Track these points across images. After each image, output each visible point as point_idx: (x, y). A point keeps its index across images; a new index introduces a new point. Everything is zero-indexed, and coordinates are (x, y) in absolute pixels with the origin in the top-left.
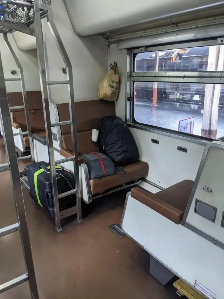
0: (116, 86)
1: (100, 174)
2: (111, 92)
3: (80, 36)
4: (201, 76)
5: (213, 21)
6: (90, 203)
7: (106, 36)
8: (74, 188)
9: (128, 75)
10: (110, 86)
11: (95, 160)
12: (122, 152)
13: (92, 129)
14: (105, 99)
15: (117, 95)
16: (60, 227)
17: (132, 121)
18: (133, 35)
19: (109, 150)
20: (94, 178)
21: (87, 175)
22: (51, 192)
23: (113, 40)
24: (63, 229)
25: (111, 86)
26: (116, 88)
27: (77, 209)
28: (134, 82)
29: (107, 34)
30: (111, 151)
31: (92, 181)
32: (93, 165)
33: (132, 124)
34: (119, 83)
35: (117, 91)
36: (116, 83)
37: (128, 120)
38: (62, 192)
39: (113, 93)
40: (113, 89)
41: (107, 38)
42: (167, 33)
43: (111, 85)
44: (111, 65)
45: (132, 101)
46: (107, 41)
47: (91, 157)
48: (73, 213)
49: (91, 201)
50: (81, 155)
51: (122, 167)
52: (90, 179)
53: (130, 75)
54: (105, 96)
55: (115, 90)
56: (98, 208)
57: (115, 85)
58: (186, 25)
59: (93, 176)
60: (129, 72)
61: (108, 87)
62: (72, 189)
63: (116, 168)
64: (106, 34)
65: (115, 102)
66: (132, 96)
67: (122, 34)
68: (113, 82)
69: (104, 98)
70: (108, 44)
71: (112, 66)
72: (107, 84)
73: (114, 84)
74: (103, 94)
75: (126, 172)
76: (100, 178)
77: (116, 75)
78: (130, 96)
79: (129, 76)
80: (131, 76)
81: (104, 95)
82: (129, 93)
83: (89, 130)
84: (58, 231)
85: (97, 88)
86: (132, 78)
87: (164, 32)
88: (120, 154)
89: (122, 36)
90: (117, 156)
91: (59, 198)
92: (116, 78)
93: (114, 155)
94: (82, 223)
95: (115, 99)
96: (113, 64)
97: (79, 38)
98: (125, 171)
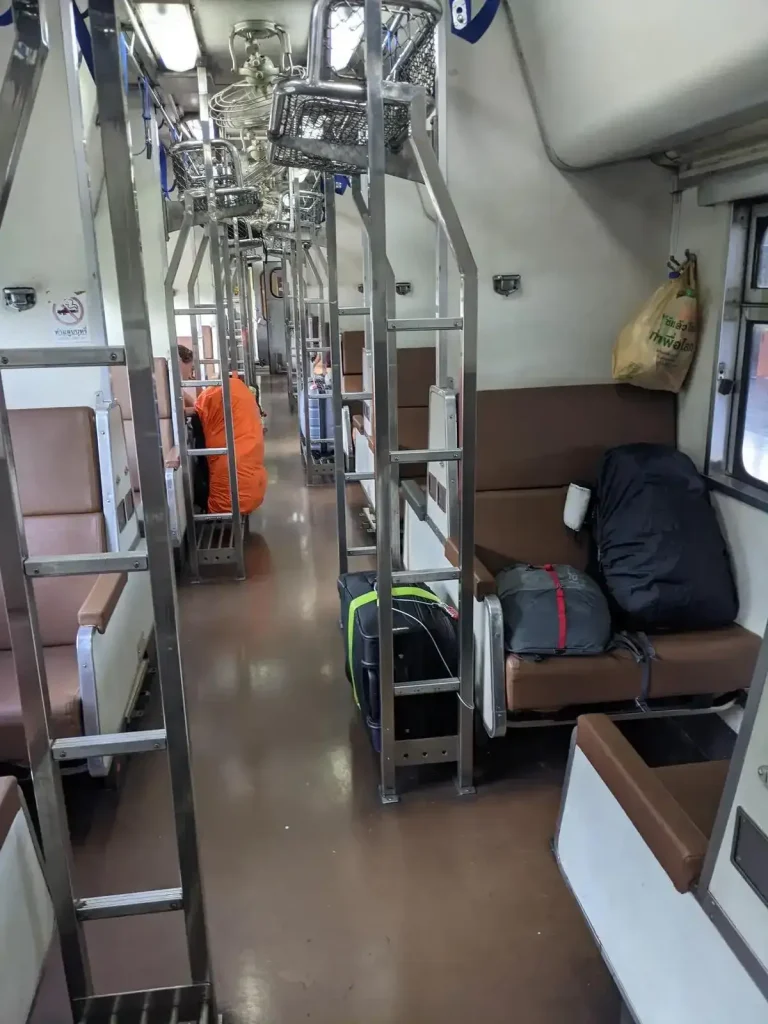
0: (678, 338)
1: (547, 644)
2: (655, 359)
3: (566, 169)
6: (495, 738)
7: (667, 162)
8: (456, 675)
9: (731, 299)
10: (657, 335)
11: (540, 594)
12: (656, 581)
13: (568, 485)
14: (635, 383)
15: (685, 371)
16: (394, 792)
17: (731, 470)
18: (755, 151)
19: (611, 567)
20: (520, 654)
21: (499, 636)
22: (375, 670)
23: (692, 173)
24: (400, 799)
25: (659, 338)
26: (678, 346)
27: (458, 748)
28: (750, 324)
29: (669, 154)
30: (616, 570)
31: (511, 663)
32: (527, 607)
33: (729, 483)
34: (696, 326)
35: (686, 355)
36: (679, 326)
37: (718, 464)
38: (412, 678)
39: (667, 364)
40: (666, 349)
41: (675, 169)
43: (661, 334)
44: (673, 264)
45: (737, 397)
46: (675, 177)
47: (530, 580)
48: (445, 758)
49: (503, 732)
50: (513, 568)
51: (647, 634)
52: (507, 654)
53: (738, 299)
54: (633, 372)
55: (674, 352)
56: (542, 765)
57: (676, 334)
59: (517, 645)
60: (735, 289)
61: (647, 343)
62: (449, 676)
63: (618, 637)
64: (664, 153)
65: (681, 396)
66: (739, 376)
67: (720, 151)
68: (670, 323)
69: (629, 377)
70: (676, 190)
71: (678, 264)
72: (648, 330)
73: (671, 332)
74: (627, 364)
75: (657, 656)
76: (544, 657)
77: (683, 297)
78: (731, 379)
79: (734, 301)
80: (743, 302)
81: (631, 370)
82: (729, 365)
83: (561, 487)
84: (385, 801)
85: (612, 344)
86: (744, 309)
88: (648, 587)
89: (721, 159)
90: (633, 591)
91: (397, 694)
92: (682, 309)
93: (621, 588)
94: (466, 799)
95: (674, 386)
96: (681, 259)
97: (564, 176)
98: (652, 651)
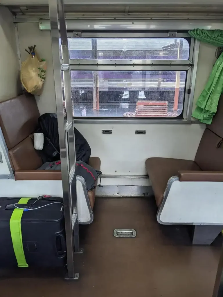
2: (42, 84)
4: (151, 64)
5: (167, 16)
10: (40, 75)
40: (43, 80)
42: (116, 21)
57: (45, 74)
58: (139, 15)
64: (19, 7)
68: (42, 71)
70: (15, 22)
84: (77, 278)
87: (113, 18)
